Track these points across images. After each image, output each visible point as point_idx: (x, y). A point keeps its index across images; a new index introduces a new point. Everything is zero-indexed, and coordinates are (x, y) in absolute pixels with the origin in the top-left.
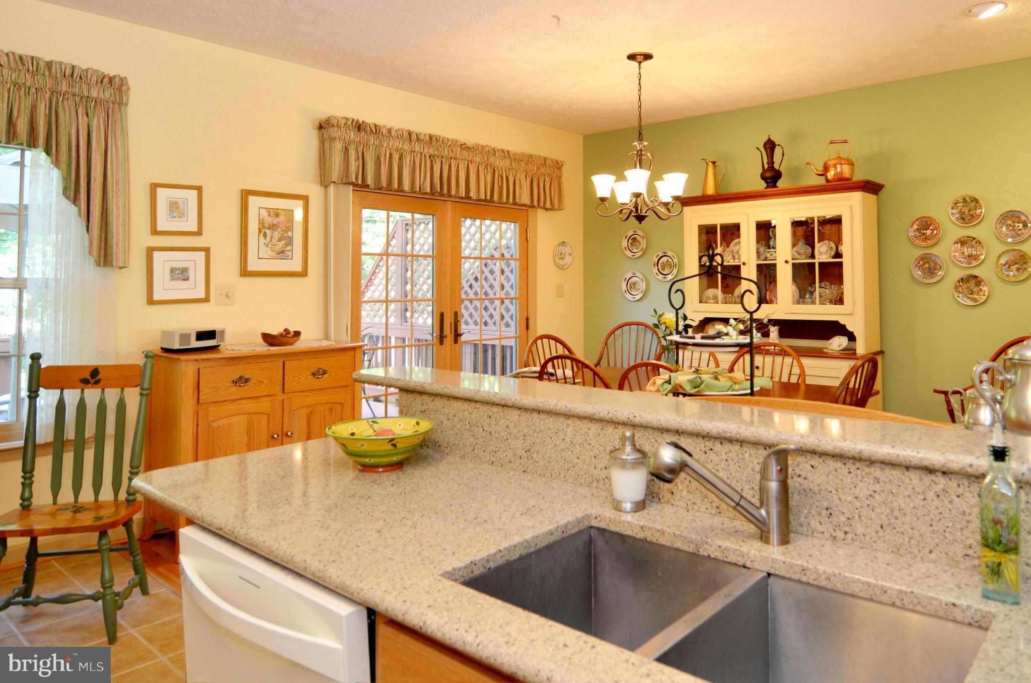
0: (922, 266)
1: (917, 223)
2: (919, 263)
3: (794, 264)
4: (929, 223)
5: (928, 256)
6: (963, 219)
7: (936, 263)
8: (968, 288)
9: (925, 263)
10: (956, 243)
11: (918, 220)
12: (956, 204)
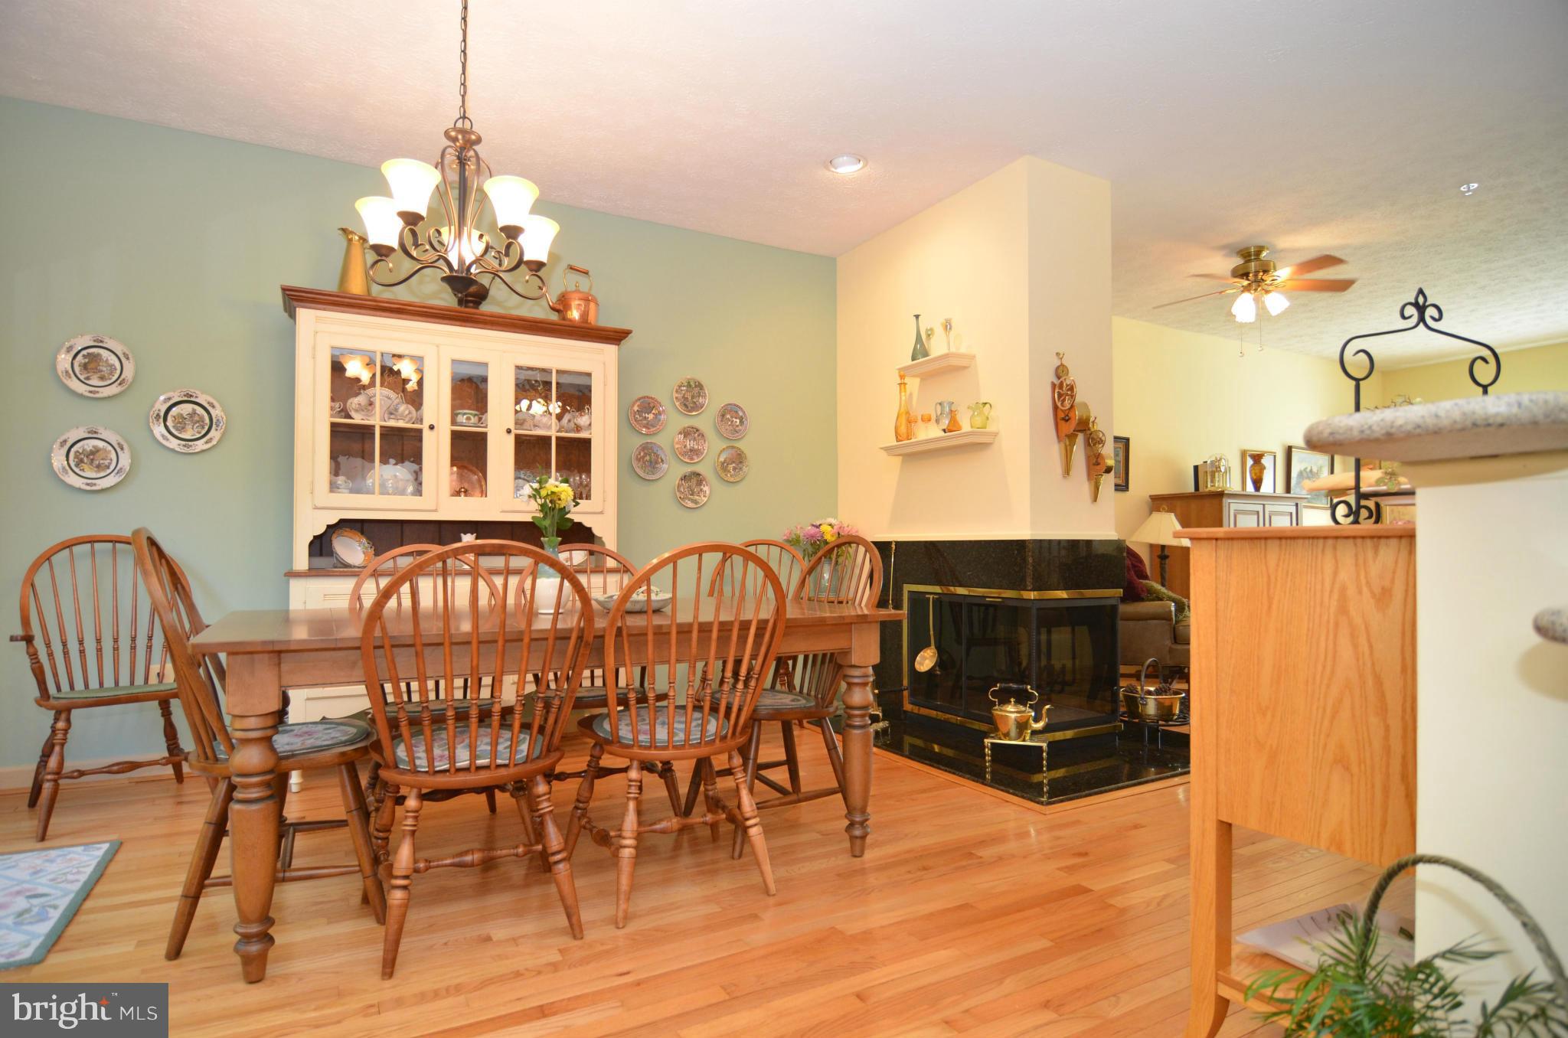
0: (643, 457)
1: (638, 403)
2: (640, 454)
3: (518, 438)
4: (652, 405)
5: (650, 446)
6: (686, 406)
7: (657, 456)
8: (689, 487)
9: (646, 454)
10: (680, 433)
11: (639, 399)
12: (680, 387)
